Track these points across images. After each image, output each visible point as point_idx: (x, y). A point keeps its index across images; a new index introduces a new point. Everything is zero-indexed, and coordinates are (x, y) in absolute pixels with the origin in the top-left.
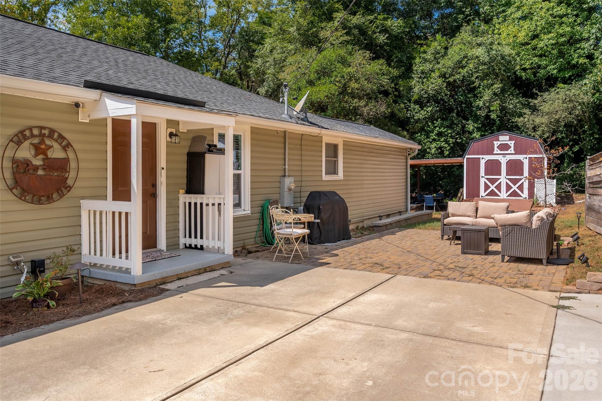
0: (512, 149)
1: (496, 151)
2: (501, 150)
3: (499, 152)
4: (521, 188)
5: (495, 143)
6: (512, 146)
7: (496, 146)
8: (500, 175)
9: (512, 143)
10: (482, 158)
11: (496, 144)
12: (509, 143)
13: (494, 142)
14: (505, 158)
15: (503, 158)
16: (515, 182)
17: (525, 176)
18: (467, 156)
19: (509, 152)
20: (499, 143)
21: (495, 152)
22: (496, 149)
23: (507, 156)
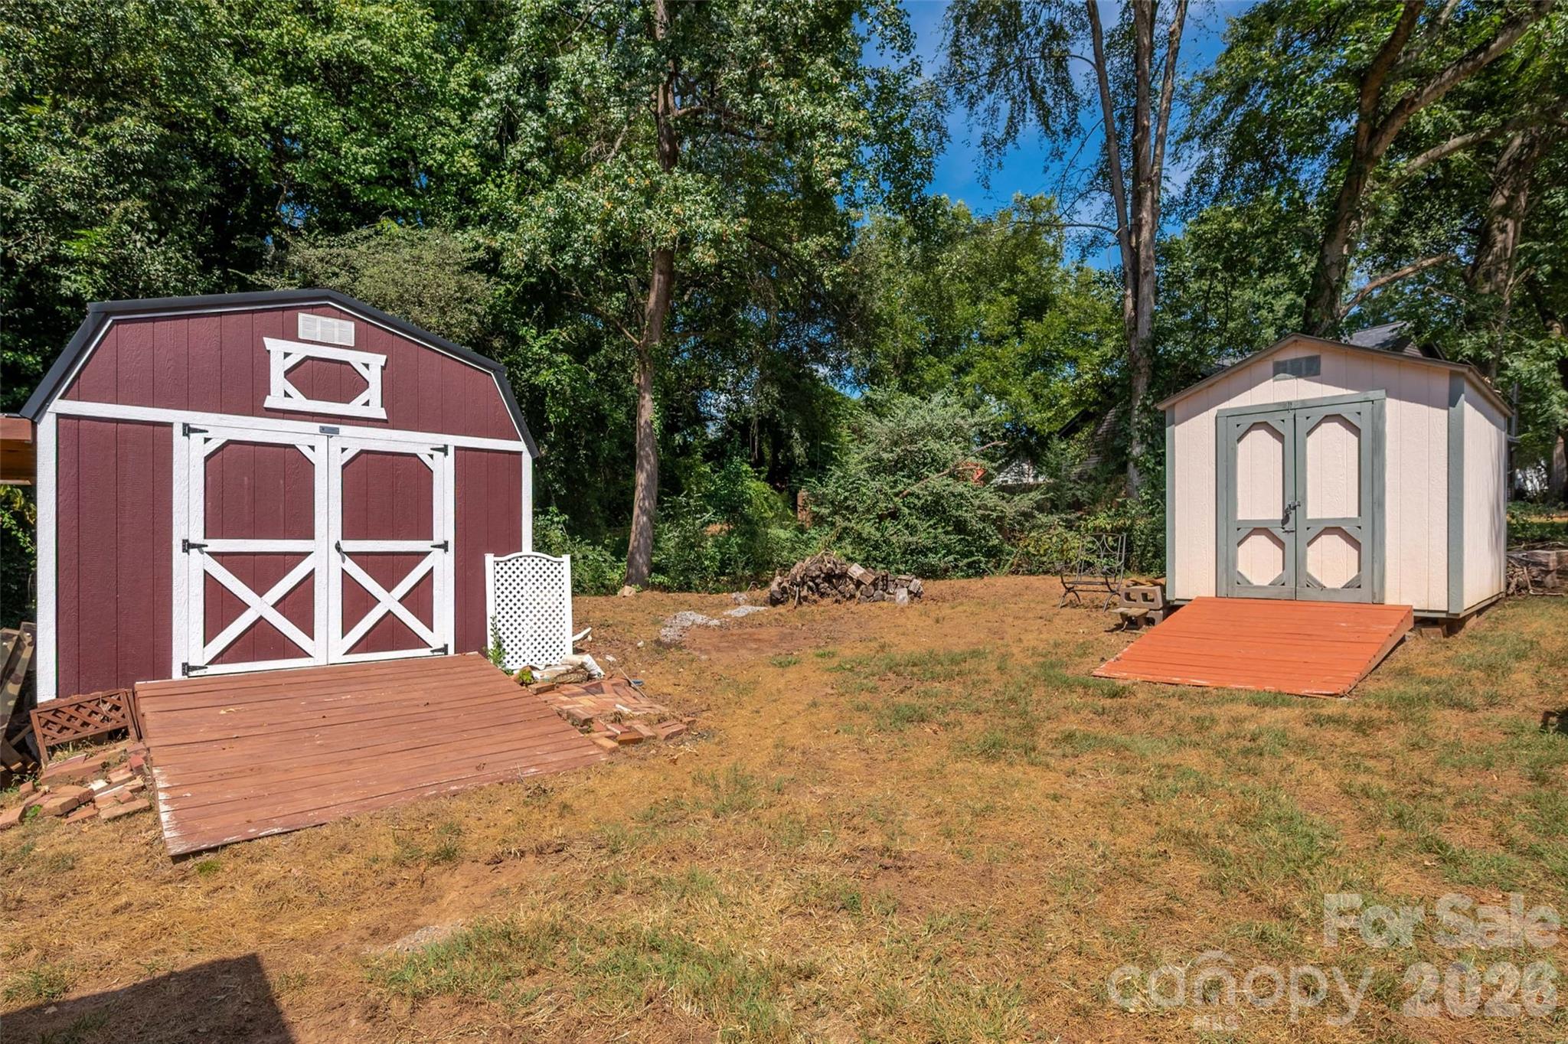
0: (374, 392)
1: (280, 393)
2: (309, 395)
3: (299, 402)
4: (420, 600)
5: (275, 346)
6: (374, 376)
7: (278, 366)
8: (311, 536)
9: (371, 365)
10: (188, 430)
11: (281, 354)
12: (356, 358)
13: (270, 343)
14: (336, 443)
15: (321, 441)
16: (389, 569)
17: (438, 539)
18: (59, 405)
19: (354, 408)
20: (299, 351)
21: (269, 402)
22: (278, 382)
23: (344, 430)
